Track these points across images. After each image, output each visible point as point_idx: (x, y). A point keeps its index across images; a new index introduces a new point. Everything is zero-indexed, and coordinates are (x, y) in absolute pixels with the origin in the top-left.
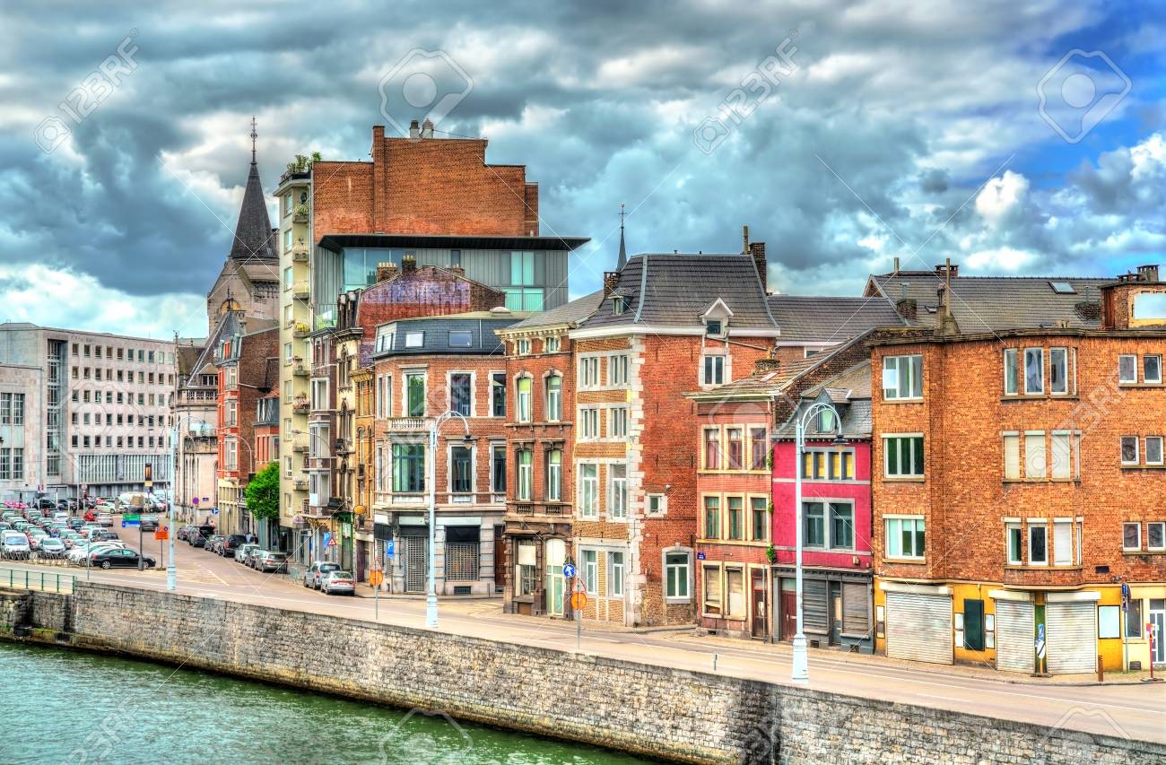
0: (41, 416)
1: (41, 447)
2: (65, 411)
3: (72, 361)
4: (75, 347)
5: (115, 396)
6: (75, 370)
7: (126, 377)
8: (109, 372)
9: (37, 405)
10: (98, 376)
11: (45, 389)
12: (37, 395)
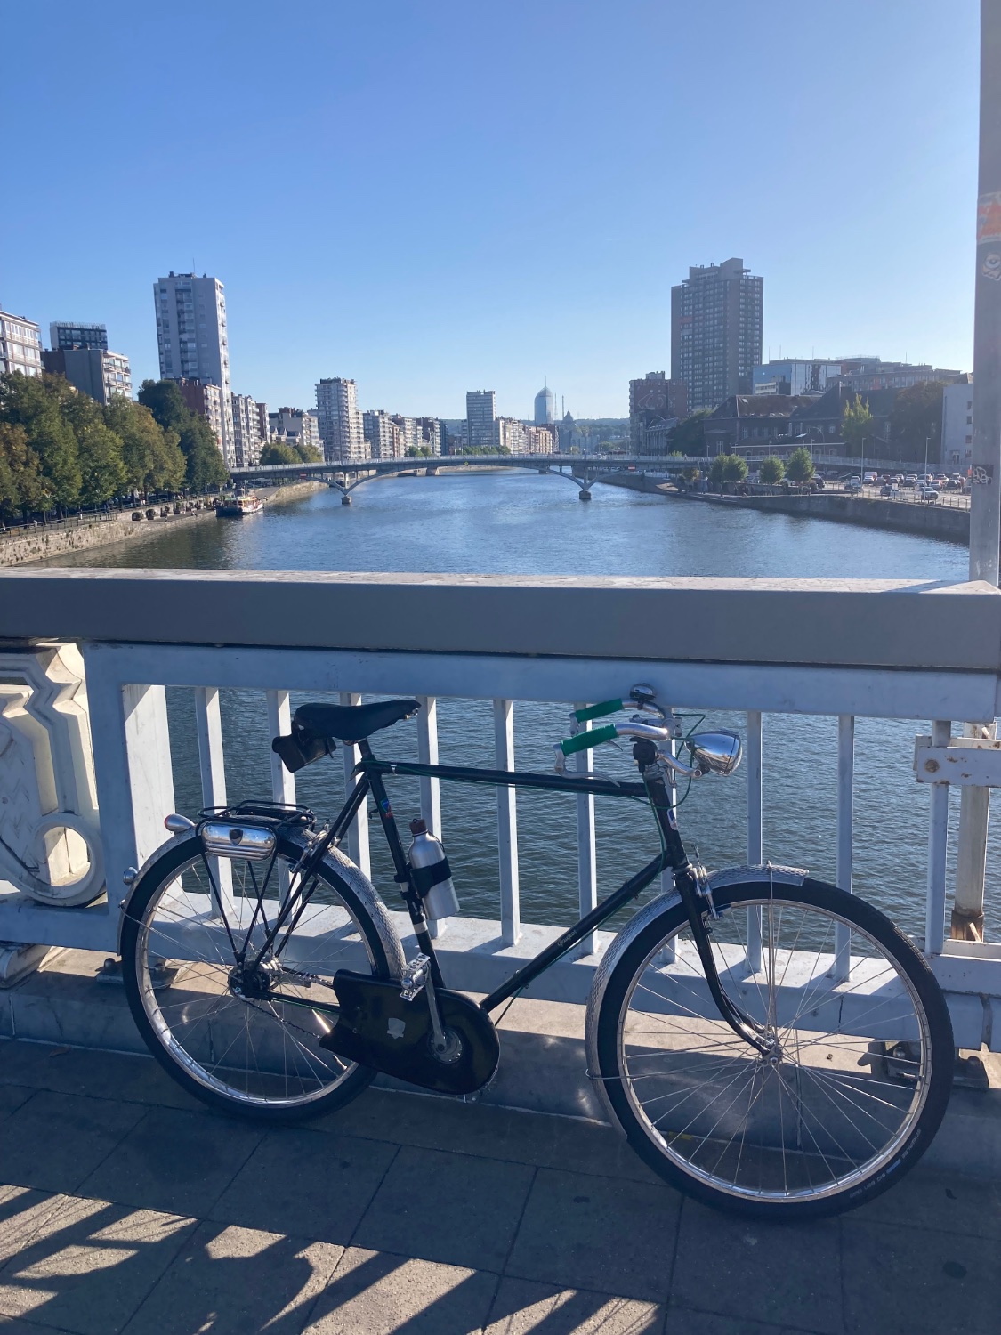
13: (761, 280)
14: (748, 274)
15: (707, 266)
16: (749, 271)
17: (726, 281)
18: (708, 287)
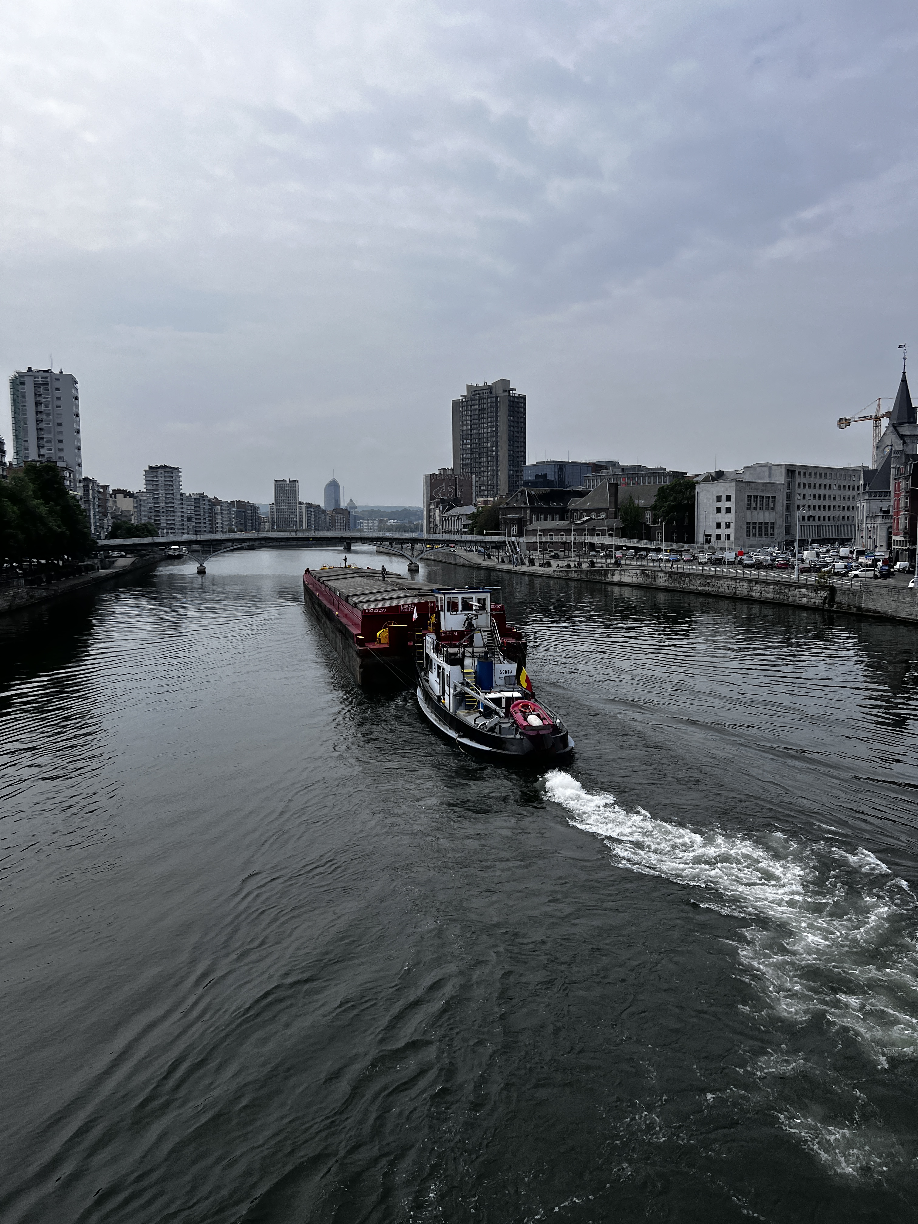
0: (783, 506)
1: (783, 521)
2: (794, 503)
3: (798, 480)
4: (799, 473)
5: (817, 496)
6: (799, 484)
7: (822, 487)
8: (815, 485)
9: (781, 501)
10: (810, 487)
11: (785, 493)
12: (781, 496)
13: (524, 398)
14: (514, 392)
15: (481, 384)
16: (515, 390)
17: (497, 397)
18: (482, 401)
